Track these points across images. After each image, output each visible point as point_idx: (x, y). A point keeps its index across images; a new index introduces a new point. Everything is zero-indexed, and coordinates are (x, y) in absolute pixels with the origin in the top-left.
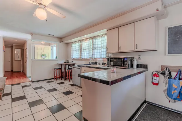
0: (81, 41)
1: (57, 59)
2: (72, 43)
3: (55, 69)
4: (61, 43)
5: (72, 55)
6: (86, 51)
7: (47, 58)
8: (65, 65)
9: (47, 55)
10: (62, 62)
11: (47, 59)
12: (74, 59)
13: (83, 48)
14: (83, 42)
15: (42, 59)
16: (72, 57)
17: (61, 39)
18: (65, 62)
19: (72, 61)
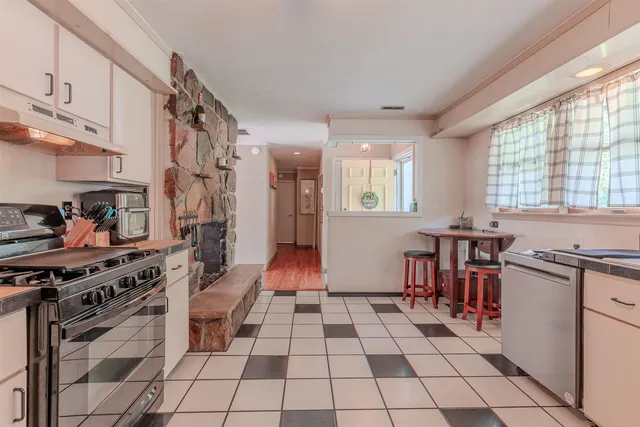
0: (559, 101)
1: (416, 210)
2: (495, 127)
3: (407, 255)
4: (433, 142)
5: (491, 190)
6: (606, 156)
7: (379, 208)
8: (456, 239)
9: (379, 194)
10: (441, 225)
11: (382, 210)
12: (504, 213)
13: (575, 142)
14: (583, 102)
15: (364, 210)
16: (490, 200)
17: (433, 120)
18: (453, 228)
19: (495, 224)
